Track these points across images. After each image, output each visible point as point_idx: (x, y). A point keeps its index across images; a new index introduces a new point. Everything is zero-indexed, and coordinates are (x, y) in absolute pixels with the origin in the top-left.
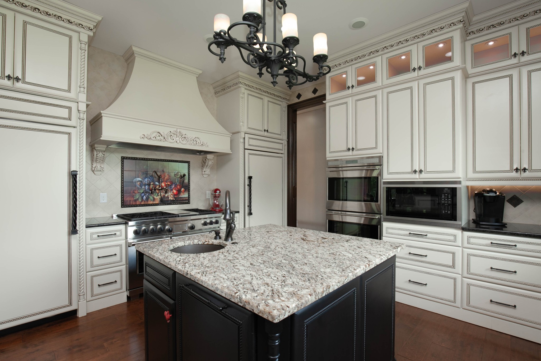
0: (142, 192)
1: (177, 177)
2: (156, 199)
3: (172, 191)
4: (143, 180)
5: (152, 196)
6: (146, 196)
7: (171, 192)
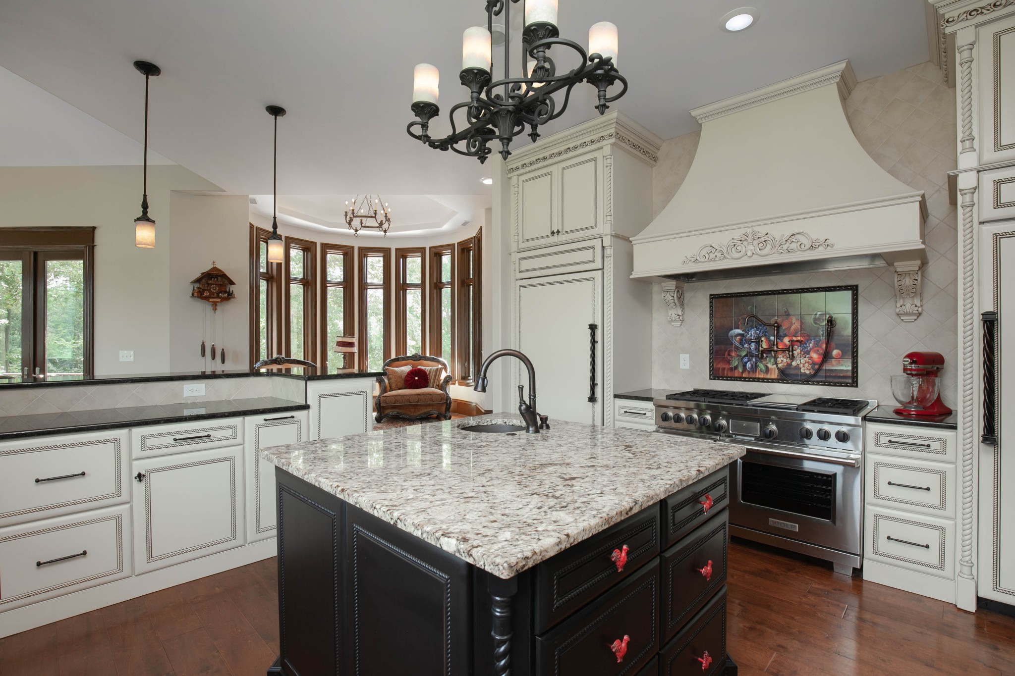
0: (743, 355)
1: (821, 324)
2: (772, 369)
3: (809, 354)
4: (746, 332)
5: (764, 362)
6: (752, 362)
7: (805, 357)
